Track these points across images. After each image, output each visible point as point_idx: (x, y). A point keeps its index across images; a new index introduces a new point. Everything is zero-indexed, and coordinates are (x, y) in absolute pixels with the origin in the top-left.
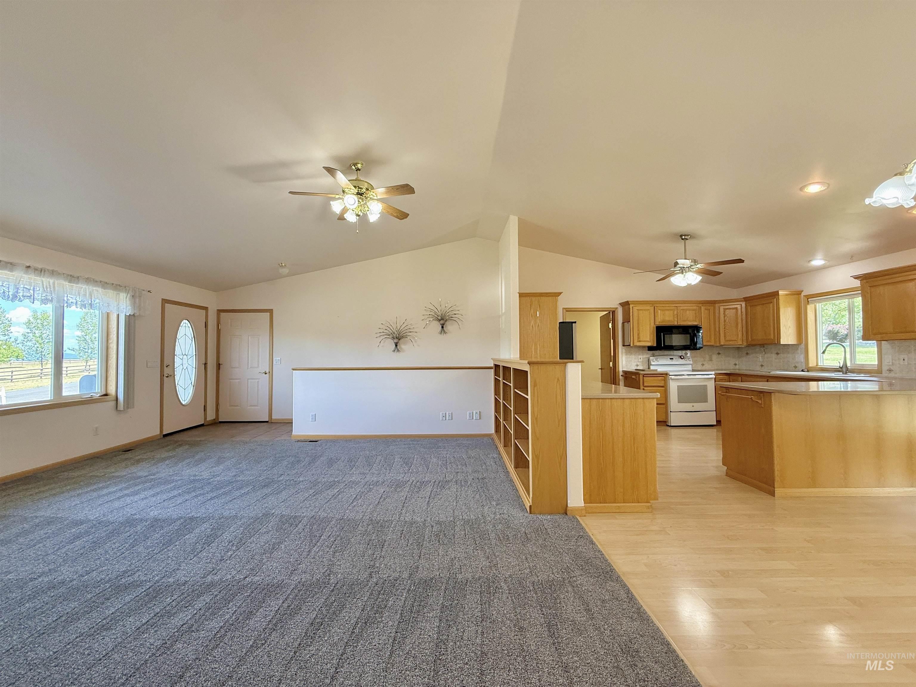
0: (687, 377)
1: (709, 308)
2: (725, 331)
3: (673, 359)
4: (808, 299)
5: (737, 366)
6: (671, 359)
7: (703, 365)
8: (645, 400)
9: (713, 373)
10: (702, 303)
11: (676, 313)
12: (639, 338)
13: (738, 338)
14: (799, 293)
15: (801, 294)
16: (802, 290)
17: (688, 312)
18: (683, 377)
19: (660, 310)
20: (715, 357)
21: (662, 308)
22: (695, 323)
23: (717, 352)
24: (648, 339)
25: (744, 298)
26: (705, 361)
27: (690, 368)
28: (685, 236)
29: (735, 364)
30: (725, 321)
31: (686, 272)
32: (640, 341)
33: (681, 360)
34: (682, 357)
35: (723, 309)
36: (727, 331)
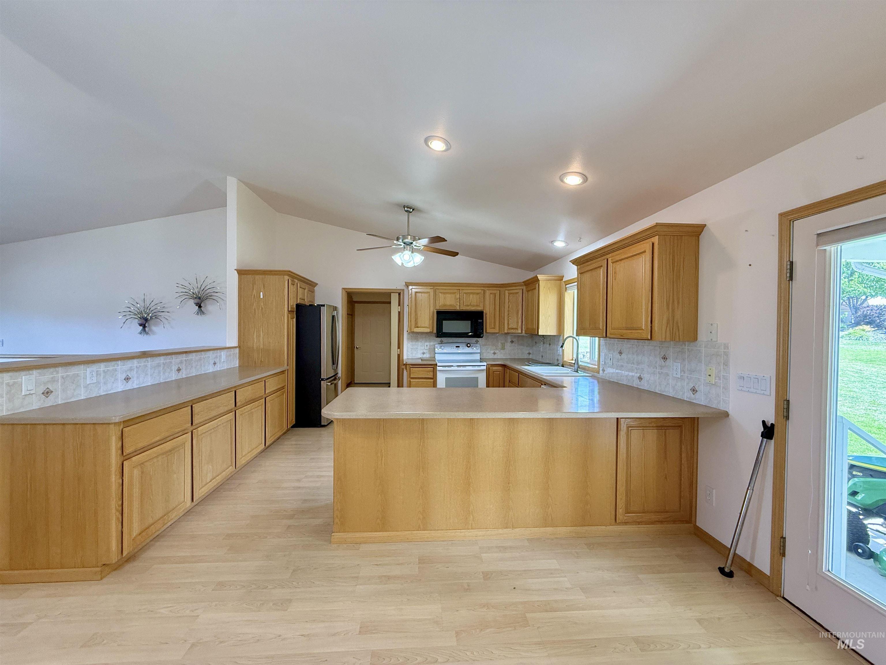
0: (456, 368)
1: (494, 292)
2: (508, 317)
3: (459, 347)
4: (566, 285)
5: (531, 355)
6: (456, 347)
7: (494, 353)
9: (485, 364)
10: (488, 287)
11: (458, 296)
12: (416, 323)
13: (518, 327)
14: (561, 278)
15: (562, 279)
16: (561, 275)
17: (471, 296)
18: (452, 368)
19: (441, 293)
20: (508, 345)
21: (442, 291)
22: (479, 309)
23: (511, 340)
24: (428, 326)
25: (523, 282)
26: (497, 349)
27: (478, 357)
28: (407, 207)
29: (529, 354)
30: (509, 307)
32: (418, 327)
33: (467, 348)
34: (469, 345)
35: (508, 293)
36: (510, 318)
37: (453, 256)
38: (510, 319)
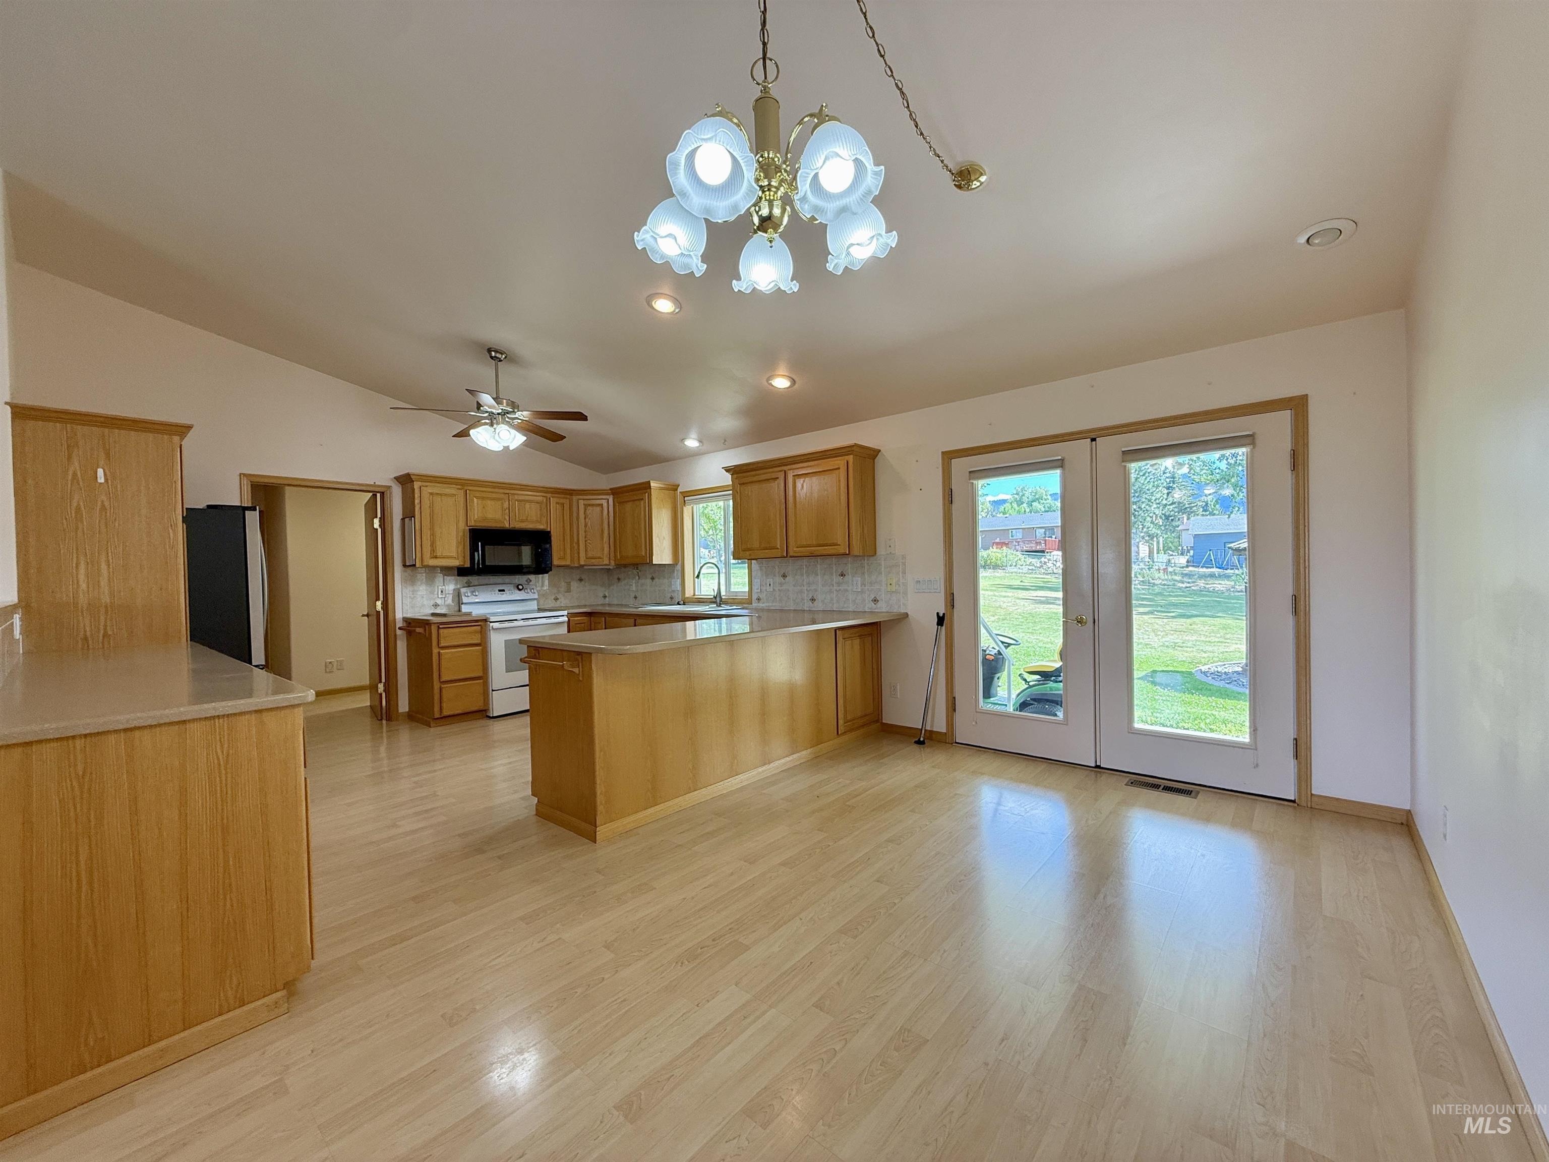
0: (521, 623)
1: (562, 501)
2: (586, 541)
3: (503, 591)
4: (684, 497)
5: (607, 599)
6: (500, 591)
7: (556, 599)
8: (266, 717)
9: (565, 613)
10: (552, 493)
11: (506, 505)
12: (433, 551)
13: (603, 554)
14: (675, 488)
15: (677, 490)
16: (677, 483)
17: (527, 505)
18: (515, 624)
19: (476, 497)
20: (575, 585)
21: (478, 494)
22: (541, 527)
23: (578, 577)
24: (454, 554)
25: (611, 489)
26: (559, 592)
27: (534, 605)
28: (496, 352)
29: (605, 597)
30: (586, 526)
31: (498, 424)
32: (436, 557)
33: (518, 592)
34: (520, 587)
35: (584, 504)
36: (589, 541)
37: (553, 441)
38: (589, 543)
